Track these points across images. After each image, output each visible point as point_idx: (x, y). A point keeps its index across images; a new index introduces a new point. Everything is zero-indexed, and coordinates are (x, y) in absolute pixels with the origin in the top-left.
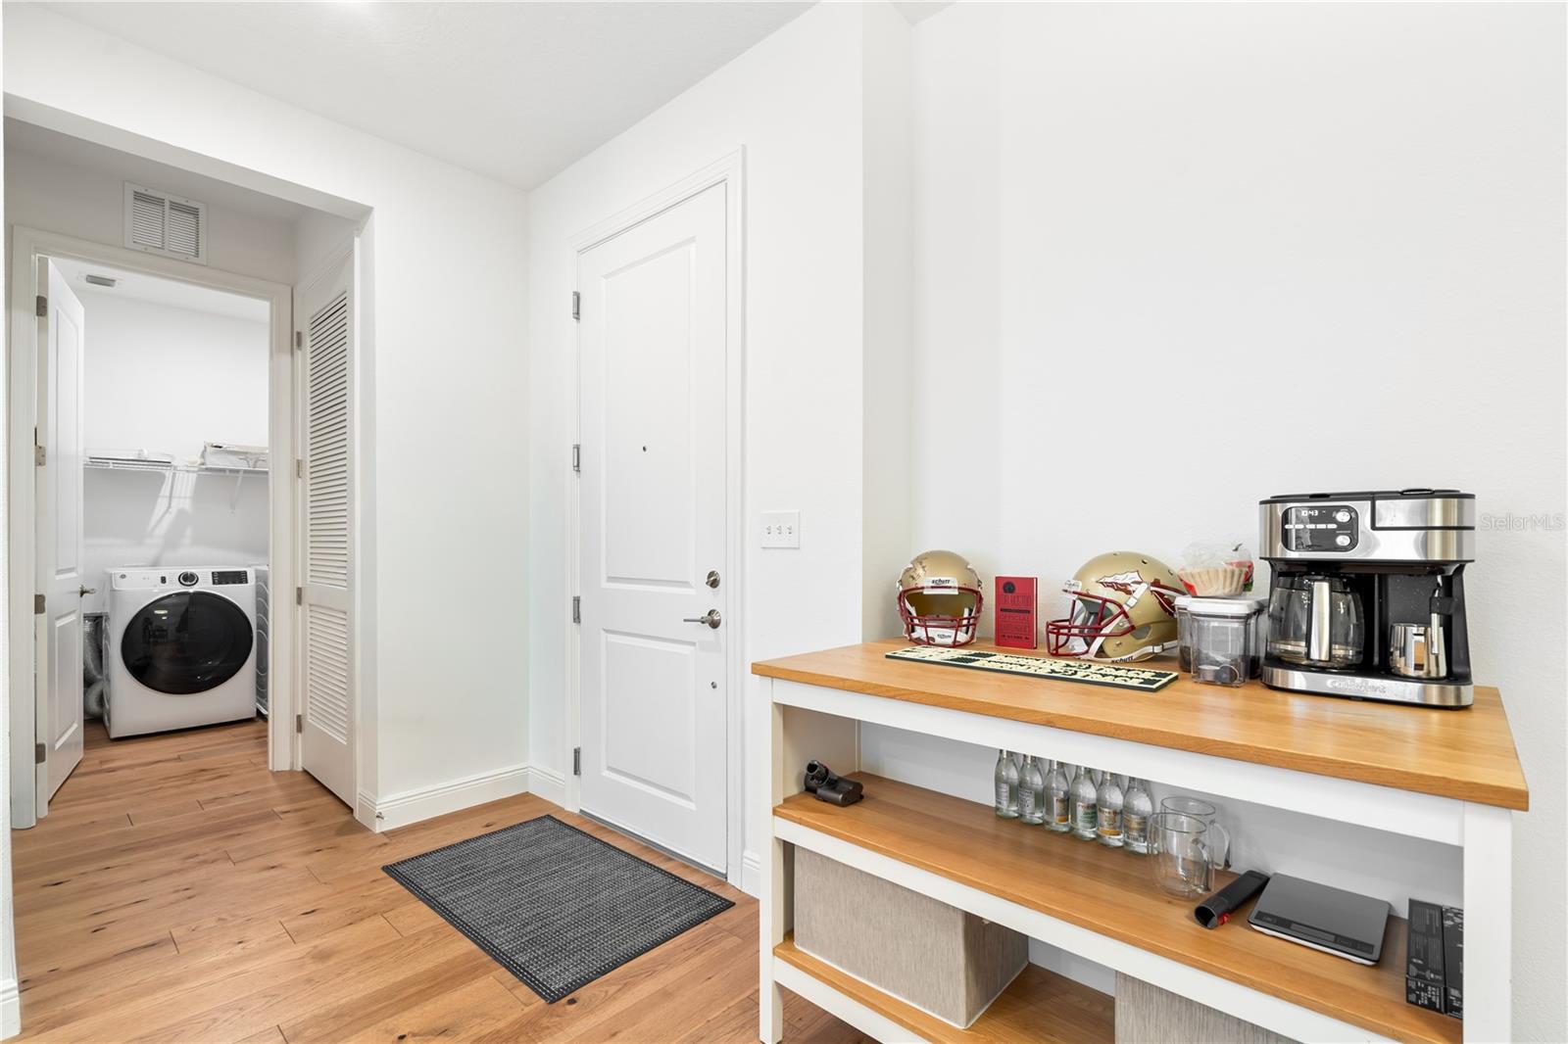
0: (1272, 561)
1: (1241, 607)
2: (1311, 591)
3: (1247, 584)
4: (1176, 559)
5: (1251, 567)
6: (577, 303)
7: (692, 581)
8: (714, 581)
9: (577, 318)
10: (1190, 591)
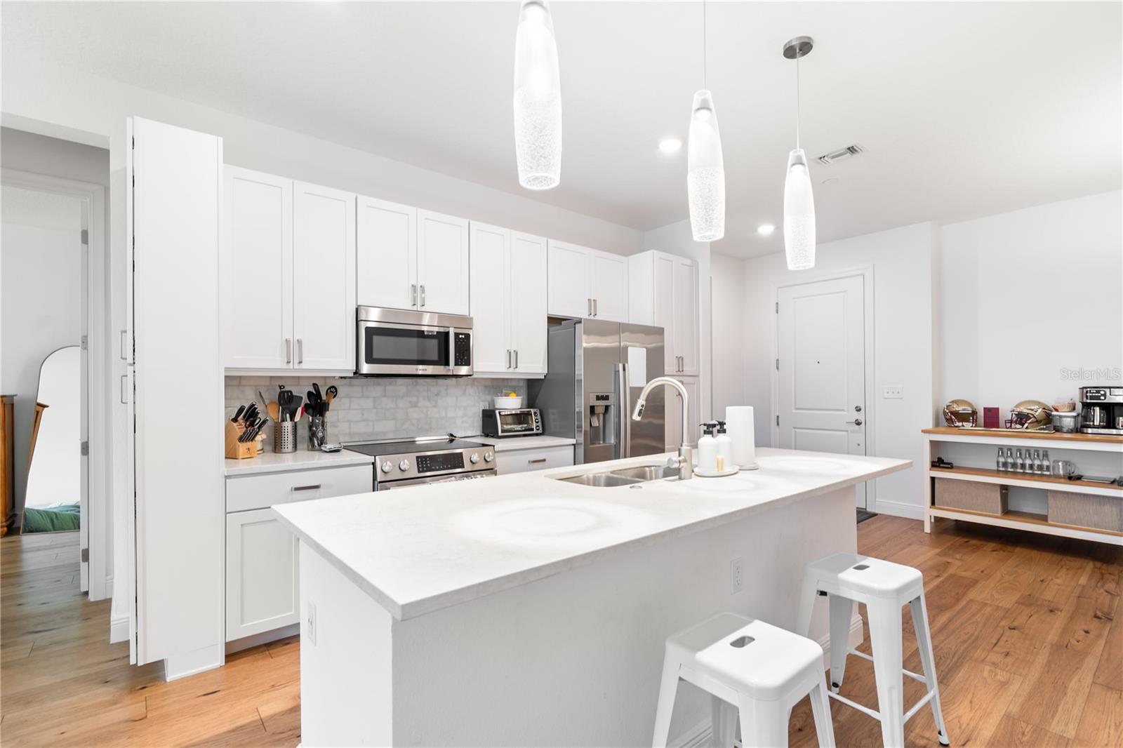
0: (1082, 403)
1: (1074, 414)
2: (1094, 410)
3: (1074, 409)
4: (1050, 403)
5: (1075, 404)
6: (777, 307)
7: (846, 409)
8: (858, 409)
9: (777, 312)
10: (1057, 410)
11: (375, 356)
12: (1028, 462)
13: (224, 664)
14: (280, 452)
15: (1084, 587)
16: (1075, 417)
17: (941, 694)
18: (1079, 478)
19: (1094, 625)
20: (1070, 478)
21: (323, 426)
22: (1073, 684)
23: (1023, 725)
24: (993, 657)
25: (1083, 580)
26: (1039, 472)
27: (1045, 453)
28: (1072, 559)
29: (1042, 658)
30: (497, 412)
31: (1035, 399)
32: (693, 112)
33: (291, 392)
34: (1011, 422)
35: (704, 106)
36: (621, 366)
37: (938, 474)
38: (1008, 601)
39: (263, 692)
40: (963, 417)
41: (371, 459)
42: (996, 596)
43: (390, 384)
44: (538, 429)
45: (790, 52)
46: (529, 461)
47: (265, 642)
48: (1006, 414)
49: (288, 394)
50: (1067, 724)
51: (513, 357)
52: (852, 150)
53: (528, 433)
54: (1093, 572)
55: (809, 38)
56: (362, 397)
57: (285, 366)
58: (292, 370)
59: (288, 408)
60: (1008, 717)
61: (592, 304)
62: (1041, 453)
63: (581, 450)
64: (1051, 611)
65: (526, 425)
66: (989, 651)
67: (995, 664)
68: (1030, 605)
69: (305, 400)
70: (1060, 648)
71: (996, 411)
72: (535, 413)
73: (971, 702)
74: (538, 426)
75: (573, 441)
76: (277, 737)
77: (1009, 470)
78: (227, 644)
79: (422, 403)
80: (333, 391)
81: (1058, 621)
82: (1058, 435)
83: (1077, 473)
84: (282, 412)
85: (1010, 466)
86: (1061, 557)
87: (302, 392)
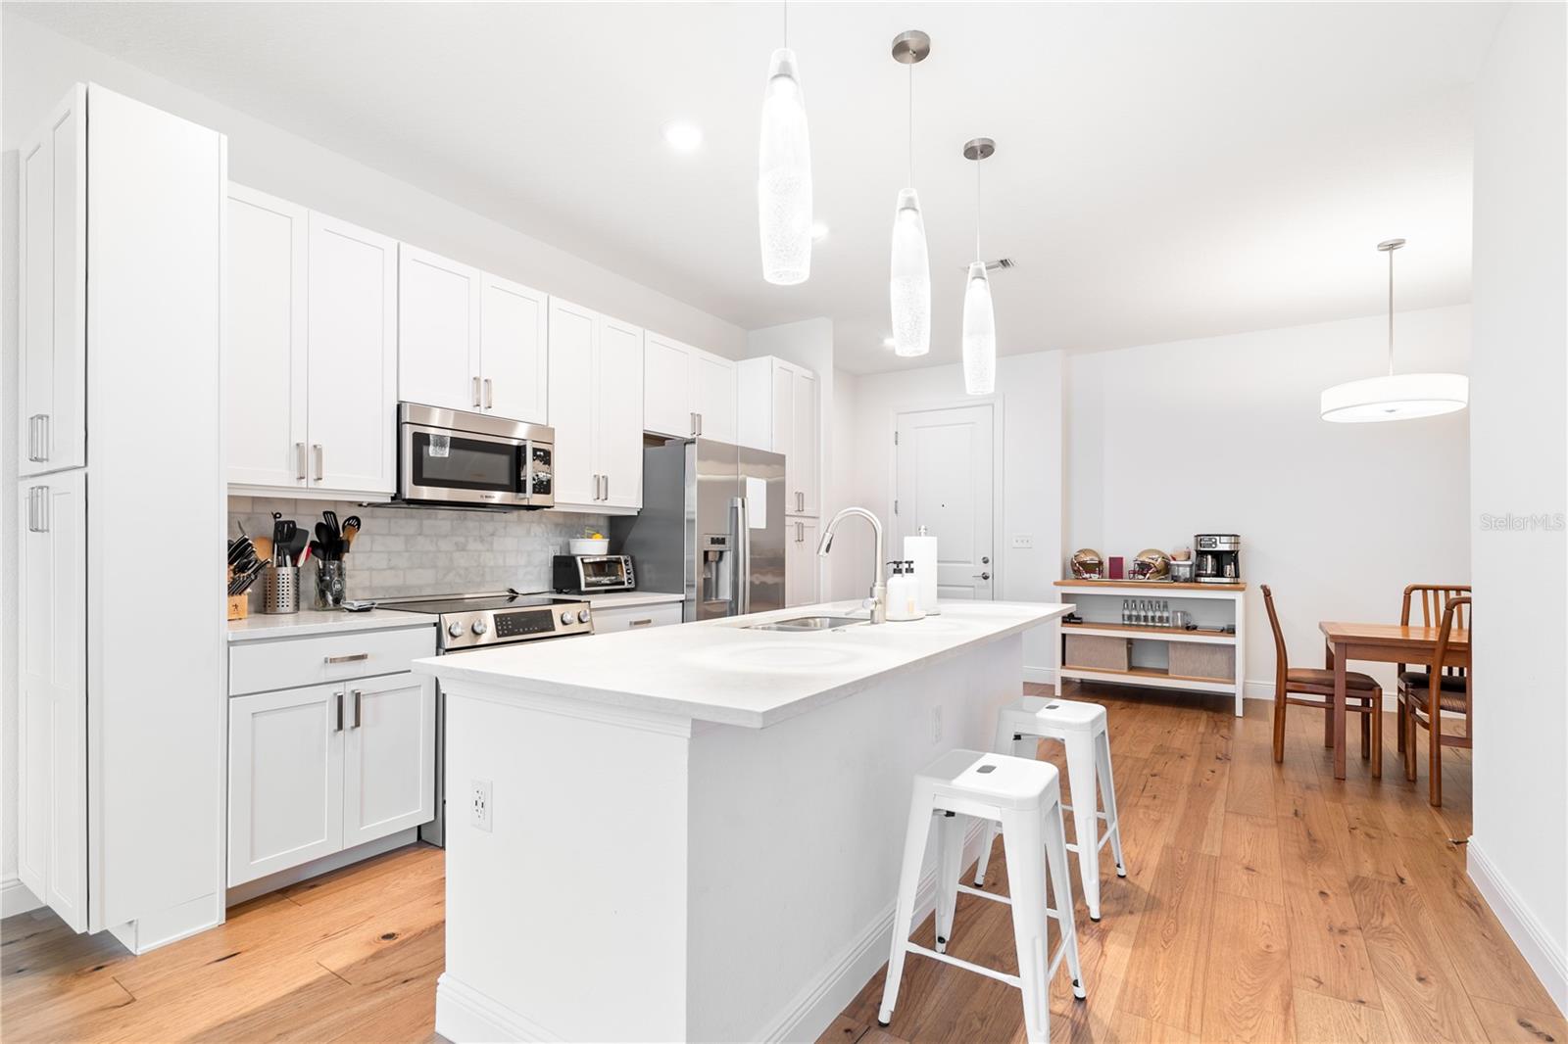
0: (1196, 551)
1: (1190, 563)
2: (1206, 558)
3: (1189, 557)
4: (1168, 551)
5: (1190, 552)
6: (896, 437)
7: (972, 561)
8: (986, 561)
9: (896, 443)
10: (1174, 559)
11: (426, 475)
12: (1150, 614)
13: (224, 922)
14: (274, 612)
15: (1203, 734)
16: (1191, 566)
17: (1120, 828)
18: (1195, 628)
19: (1217, 766)
20: (1188, 628)
21: (340, 575)
22: (1211, 815)
23: (1181, 852)
24: (1144, 801)
25: (1202, 729)
26: (1160, 624)
27: (1164, 603)
28: (1190, 711)
29: (1182, 797)
30: (579, 559)
31: (1153, 548)
32: (897, 211)
33: (293, 523)
34: (1134, 572)
35: (910, 206)
36: (740, 500)
37: (1070, 630)
38: (1145, 752)
39: (315, 944)
40: (1090, 568)
41: (435, 618)
42: (1134, 749)
43: (429, 518)
44: (630, 583)
45: (971, 153)
46: (631, 623)
47: (279, 888)
48: (1129, 565)
49: (289, 526)
50: (1213, 847)
51: (601, 484)
52: (1004, 263)
53: (616, 588)
54: (1208, 721)
55: (992, 141)
56: (389, 534)
57: (295, 484)
58: (308, 490)
59: (288, 548)
60: (1166, 847)
61: (696, 419)
62: (1162, 604)
63: (692, 609)
64: (1182, 757)
65: (613, 578)
66: (1139, 797)
67: (1147, 807)
68: (1163, 754)
69: (312, 537)
70: (1196, 786)
71: (1120, 560)
72: (626, 561)
73: (1135, 840)
74: (630, 579)
75: (682, 597)
76: (374, 987)
77: (1134, 623)
78: (228, 891)
79: (473, 546)
80: (355, 523)
81: (1189, 767)
82: (1176, 584)
83: (1192, 624)
84: (278, 555)
85: (1134, 618)
86: (1179, 710)
87: (308, 524)
